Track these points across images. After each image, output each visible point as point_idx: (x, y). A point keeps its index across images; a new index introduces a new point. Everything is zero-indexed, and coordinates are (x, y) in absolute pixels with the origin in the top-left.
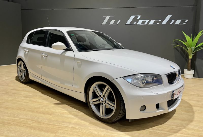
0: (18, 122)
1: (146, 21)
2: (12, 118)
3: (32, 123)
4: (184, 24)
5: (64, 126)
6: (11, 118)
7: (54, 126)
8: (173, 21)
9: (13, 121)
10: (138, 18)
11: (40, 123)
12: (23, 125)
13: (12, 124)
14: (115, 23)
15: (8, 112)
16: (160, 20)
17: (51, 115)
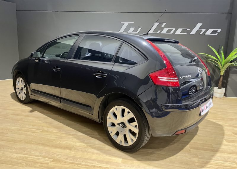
0: (31, 161)
1: (172, 29)
2: (22, 155)
3: (49, 162)
4: (216, 34)
5: (92, 166)
6: (20, 156)
7: (79, 165)
8: (204, 30)
9: (24, 160)
10: (163, 26)
11: (59, 161)
12: (39, 166)
13: (24, 164)
14: (135, 30)
15: (15, 147)
16: (189, 29)
17: (71, 150)
